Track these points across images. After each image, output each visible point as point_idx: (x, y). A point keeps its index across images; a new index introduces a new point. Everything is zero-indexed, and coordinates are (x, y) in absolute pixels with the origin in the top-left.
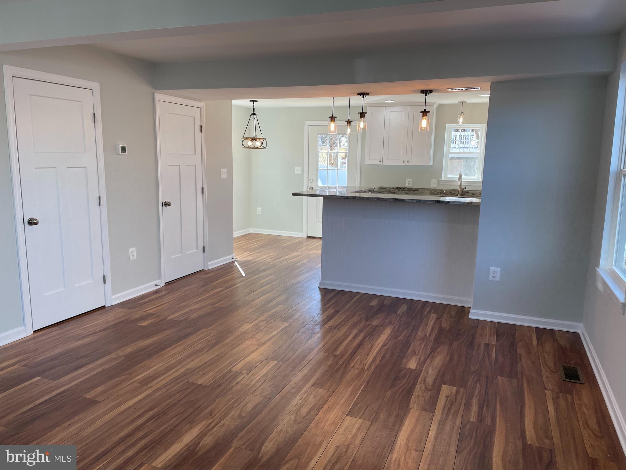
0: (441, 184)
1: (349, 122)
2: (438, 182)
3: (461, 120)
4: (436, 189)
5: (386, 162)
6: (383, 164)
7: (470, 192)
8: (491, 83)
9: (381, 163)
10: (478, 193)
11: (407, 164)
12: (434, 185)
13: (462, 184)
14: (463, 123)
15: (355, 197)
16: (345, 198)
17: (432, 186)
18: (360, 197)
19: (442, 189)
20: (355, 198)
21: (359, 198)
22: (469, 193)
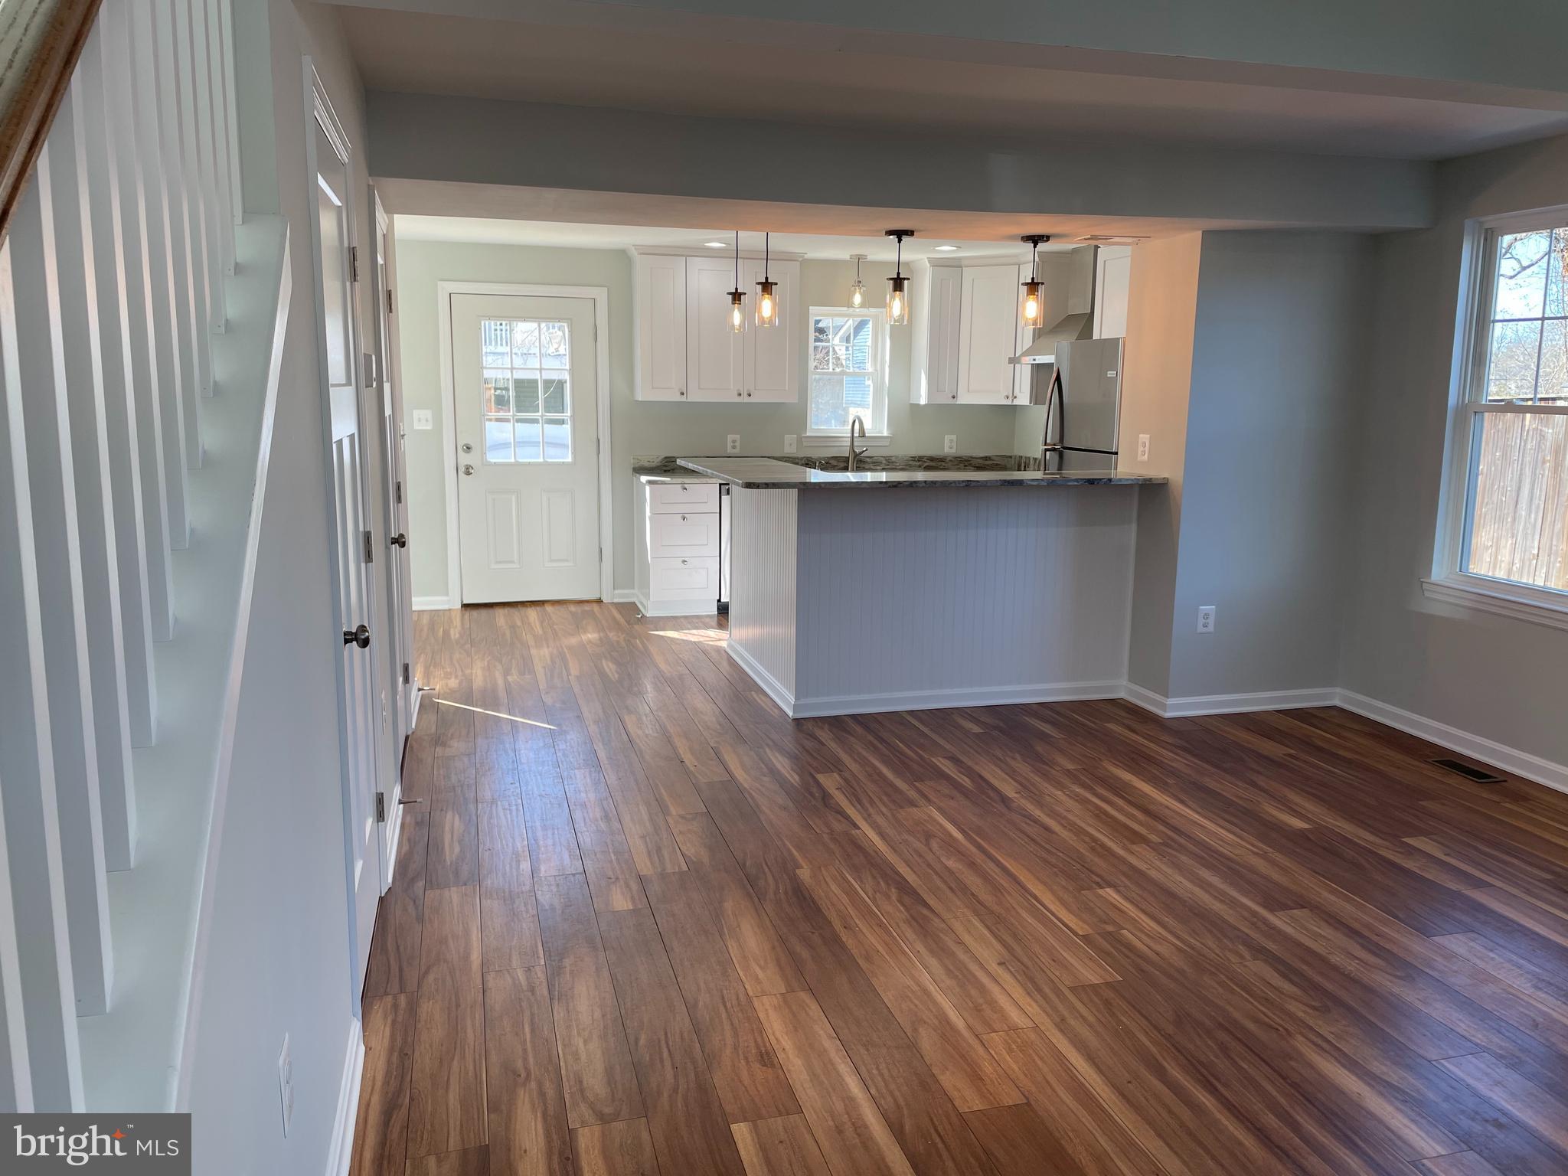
0: (805, 444)
1: (737, 296)
2: (800, 440)
3: (857, 299)
4: (798, 458)
5: (695, 396)
6: (689, 400)
7: (868, 460)
8: (1203, 232)
9: (683, 399)
10: (884, 462)
11: (747, 400)
12: (790, 448)
13: (855, 444)
14: (863, 305)
15: (915, 482)
16: (890, 487)
17: (786, 451)
18: (925, 482)
19: (810, 457)
20: (914, 485)
21: (924, 484)
22: (867, 462)
